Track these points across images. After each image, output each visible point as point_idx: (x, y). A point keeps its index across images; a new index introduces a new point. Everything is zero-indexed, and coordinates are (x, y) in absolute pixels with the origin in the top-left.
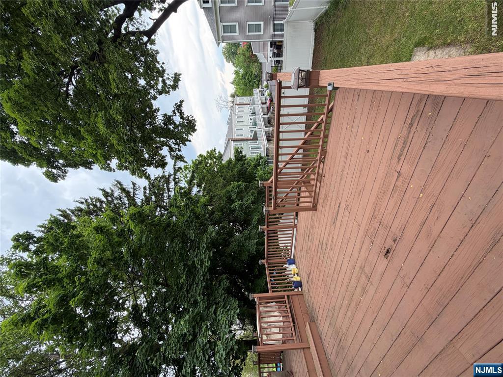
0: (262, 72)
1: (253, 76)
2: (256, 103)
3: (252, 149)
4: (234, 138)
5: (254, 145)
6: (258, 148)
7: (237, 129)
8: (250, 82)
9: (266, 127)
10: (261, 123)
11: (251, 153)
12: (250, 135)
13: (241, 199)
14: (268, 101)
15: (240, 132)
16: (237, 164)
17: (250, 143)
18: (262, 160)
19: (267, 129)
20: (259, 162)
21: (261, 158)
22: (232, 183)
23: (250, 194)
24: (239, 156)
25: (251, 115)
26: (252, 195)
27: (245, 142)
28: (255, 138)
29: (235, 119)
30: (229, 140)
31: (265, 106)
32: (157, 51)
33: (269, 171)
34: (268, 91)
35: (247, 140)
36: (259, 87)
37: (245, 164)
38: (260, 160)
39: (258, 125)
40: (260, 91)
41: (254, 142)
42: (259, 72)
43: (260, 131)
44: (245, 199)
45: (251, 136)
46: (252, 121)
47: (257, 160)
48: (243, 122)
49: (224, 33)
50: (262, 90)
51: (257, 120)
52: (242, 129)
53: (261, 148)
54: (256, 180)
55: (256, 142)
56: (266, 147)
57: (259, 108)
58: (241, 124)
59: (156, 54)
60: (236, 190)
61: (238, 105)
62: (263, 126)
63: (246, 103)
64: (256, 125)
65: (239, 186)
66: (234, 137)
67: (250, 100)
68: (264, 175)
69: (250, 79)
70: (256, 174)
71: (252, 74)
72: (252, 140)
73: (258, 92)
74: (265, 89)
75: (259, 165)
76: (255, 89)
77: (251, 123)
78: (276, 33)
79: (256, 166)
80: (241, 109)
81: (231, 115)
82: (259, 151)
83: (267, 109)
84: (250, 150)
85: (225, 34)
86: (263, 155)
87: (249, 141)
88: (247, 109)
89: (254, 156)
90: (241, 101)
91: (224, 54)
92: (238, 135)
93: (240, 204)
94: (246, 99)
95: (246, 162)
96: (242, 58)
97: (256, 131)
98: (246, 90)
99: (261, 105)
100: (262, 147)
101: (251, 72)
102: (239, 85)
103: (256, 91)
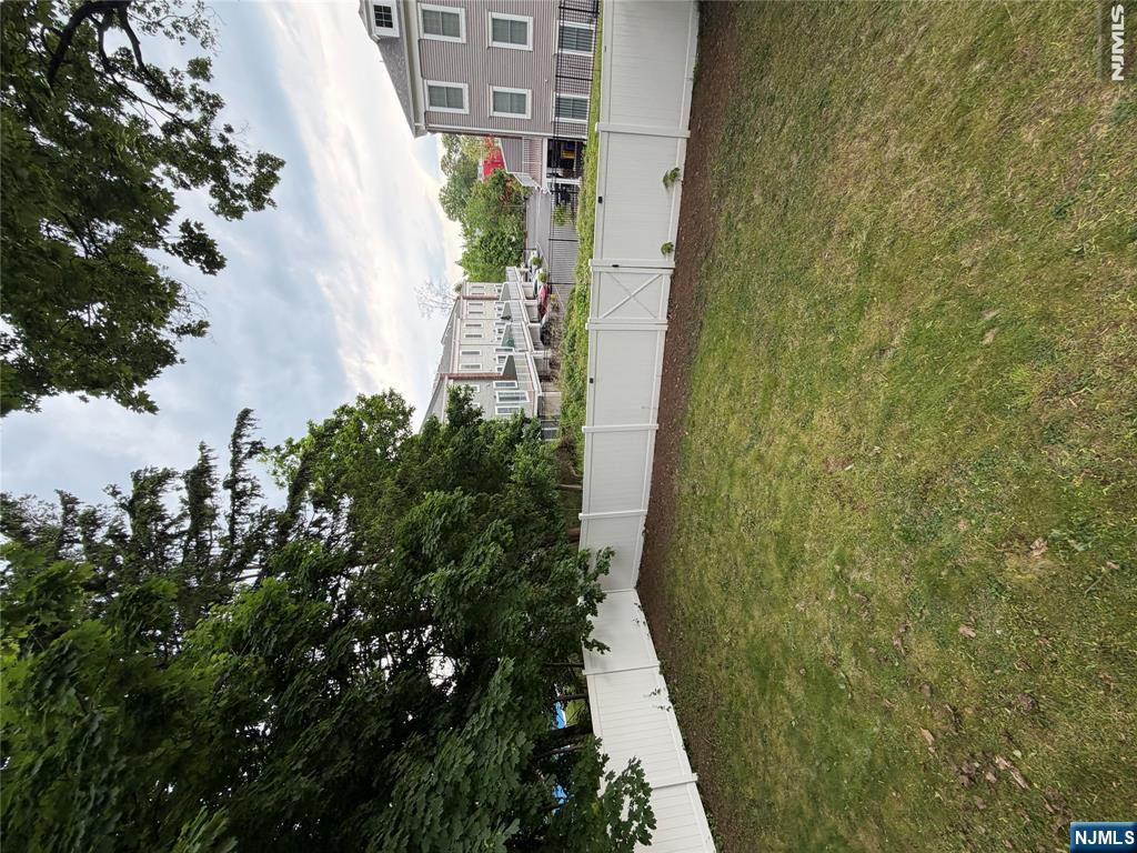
0: (526, 235)
1: (505, 243)
2: (513, 295)
3: (501, 399)
4: (456, 372)
5: (507, 391)
6: (517, 399)
7: (463, 353)
8: (500, 253)
9: (536, 349)
10: (525, 340)
11: (499, 409)
12: (497, 367)
13: (456, 557)
14: (540, 292)
15: (471, 360)
16: (456, 432)
17: (497, 384)
18: (528, 427)
19: (541, 354)
20: (521, 432)
21: (525, 421)
22: (427, 494)
23: (488, 534)
24: (462, 413)
25: (500, 321)
26: (495, 539)
27: (484, 384)
28: (510, 373)
29: (461, 329)
30: (442, 379)
31: (535, 303)
32: (214, 97)
33: (547, 455)
34: (541, 270)
35: (489, 378)
36: (519, 266)
37: (477, 434)
38: (522, 426)
39: (517, 343)
40: (522, 273)
41: (508, 385)
42: (520, 234)
43: (522, 357)
44: (468, 556)
45: (499, 369)
46: (502, 336)
47: (514, 427)
48: (480, 336)
49: (431, 104)
50: (527, 270)
51: (514, 332)
52: (477, 353)
53: (524, 398)
54: (510, 482)
55: (513, 384)
56: (537, 395)
57: (519, 307)
58: (475, 341)
59: (212, 106)
60: (439, 522)
61: (469, 299)
62: (530, 346)
63: (489, 295)
64: (511, 343)
65: (449, 508)
66: (457, 370)
67: (499, 291)
68: (535, 466)
69: (500, 248)
70: (512, 464)
71: (503, 239)
72: (502, 378)
73: (518, 273)
74: (534, 267)
75: (520, 440)
76: (512, 268)
77: (499, 339)
78: (562, 119)
79: (511, 443)
80: (478, 309)
81: (451, 322)
82: (519, 405)
83: (539, 310)
84: (498, 401)
85: (433, 109)
86: (529, 415)
87: (494, 382)
88: (491, 310)
89: (508, 417)
90: (475, 291)
91: (444, 203)
92: (467, 367)
93: (451, 577)
94: (490, 289)
95: (481, 428)
96: (482, 201)
97: (511, 357)
98: (490, 273)
99: (523, 302)
100: (527, 395)
101: (503, 234)
102: (474, 261)
103: (512, 271)
